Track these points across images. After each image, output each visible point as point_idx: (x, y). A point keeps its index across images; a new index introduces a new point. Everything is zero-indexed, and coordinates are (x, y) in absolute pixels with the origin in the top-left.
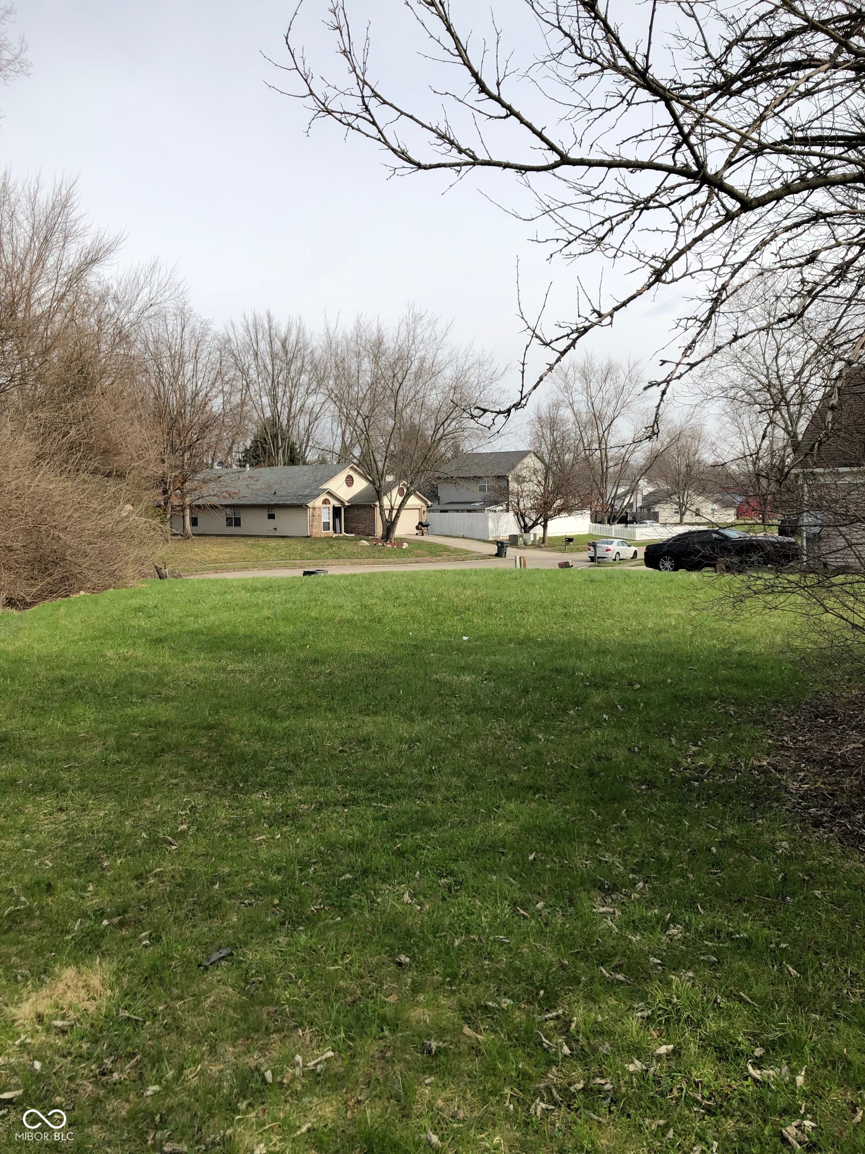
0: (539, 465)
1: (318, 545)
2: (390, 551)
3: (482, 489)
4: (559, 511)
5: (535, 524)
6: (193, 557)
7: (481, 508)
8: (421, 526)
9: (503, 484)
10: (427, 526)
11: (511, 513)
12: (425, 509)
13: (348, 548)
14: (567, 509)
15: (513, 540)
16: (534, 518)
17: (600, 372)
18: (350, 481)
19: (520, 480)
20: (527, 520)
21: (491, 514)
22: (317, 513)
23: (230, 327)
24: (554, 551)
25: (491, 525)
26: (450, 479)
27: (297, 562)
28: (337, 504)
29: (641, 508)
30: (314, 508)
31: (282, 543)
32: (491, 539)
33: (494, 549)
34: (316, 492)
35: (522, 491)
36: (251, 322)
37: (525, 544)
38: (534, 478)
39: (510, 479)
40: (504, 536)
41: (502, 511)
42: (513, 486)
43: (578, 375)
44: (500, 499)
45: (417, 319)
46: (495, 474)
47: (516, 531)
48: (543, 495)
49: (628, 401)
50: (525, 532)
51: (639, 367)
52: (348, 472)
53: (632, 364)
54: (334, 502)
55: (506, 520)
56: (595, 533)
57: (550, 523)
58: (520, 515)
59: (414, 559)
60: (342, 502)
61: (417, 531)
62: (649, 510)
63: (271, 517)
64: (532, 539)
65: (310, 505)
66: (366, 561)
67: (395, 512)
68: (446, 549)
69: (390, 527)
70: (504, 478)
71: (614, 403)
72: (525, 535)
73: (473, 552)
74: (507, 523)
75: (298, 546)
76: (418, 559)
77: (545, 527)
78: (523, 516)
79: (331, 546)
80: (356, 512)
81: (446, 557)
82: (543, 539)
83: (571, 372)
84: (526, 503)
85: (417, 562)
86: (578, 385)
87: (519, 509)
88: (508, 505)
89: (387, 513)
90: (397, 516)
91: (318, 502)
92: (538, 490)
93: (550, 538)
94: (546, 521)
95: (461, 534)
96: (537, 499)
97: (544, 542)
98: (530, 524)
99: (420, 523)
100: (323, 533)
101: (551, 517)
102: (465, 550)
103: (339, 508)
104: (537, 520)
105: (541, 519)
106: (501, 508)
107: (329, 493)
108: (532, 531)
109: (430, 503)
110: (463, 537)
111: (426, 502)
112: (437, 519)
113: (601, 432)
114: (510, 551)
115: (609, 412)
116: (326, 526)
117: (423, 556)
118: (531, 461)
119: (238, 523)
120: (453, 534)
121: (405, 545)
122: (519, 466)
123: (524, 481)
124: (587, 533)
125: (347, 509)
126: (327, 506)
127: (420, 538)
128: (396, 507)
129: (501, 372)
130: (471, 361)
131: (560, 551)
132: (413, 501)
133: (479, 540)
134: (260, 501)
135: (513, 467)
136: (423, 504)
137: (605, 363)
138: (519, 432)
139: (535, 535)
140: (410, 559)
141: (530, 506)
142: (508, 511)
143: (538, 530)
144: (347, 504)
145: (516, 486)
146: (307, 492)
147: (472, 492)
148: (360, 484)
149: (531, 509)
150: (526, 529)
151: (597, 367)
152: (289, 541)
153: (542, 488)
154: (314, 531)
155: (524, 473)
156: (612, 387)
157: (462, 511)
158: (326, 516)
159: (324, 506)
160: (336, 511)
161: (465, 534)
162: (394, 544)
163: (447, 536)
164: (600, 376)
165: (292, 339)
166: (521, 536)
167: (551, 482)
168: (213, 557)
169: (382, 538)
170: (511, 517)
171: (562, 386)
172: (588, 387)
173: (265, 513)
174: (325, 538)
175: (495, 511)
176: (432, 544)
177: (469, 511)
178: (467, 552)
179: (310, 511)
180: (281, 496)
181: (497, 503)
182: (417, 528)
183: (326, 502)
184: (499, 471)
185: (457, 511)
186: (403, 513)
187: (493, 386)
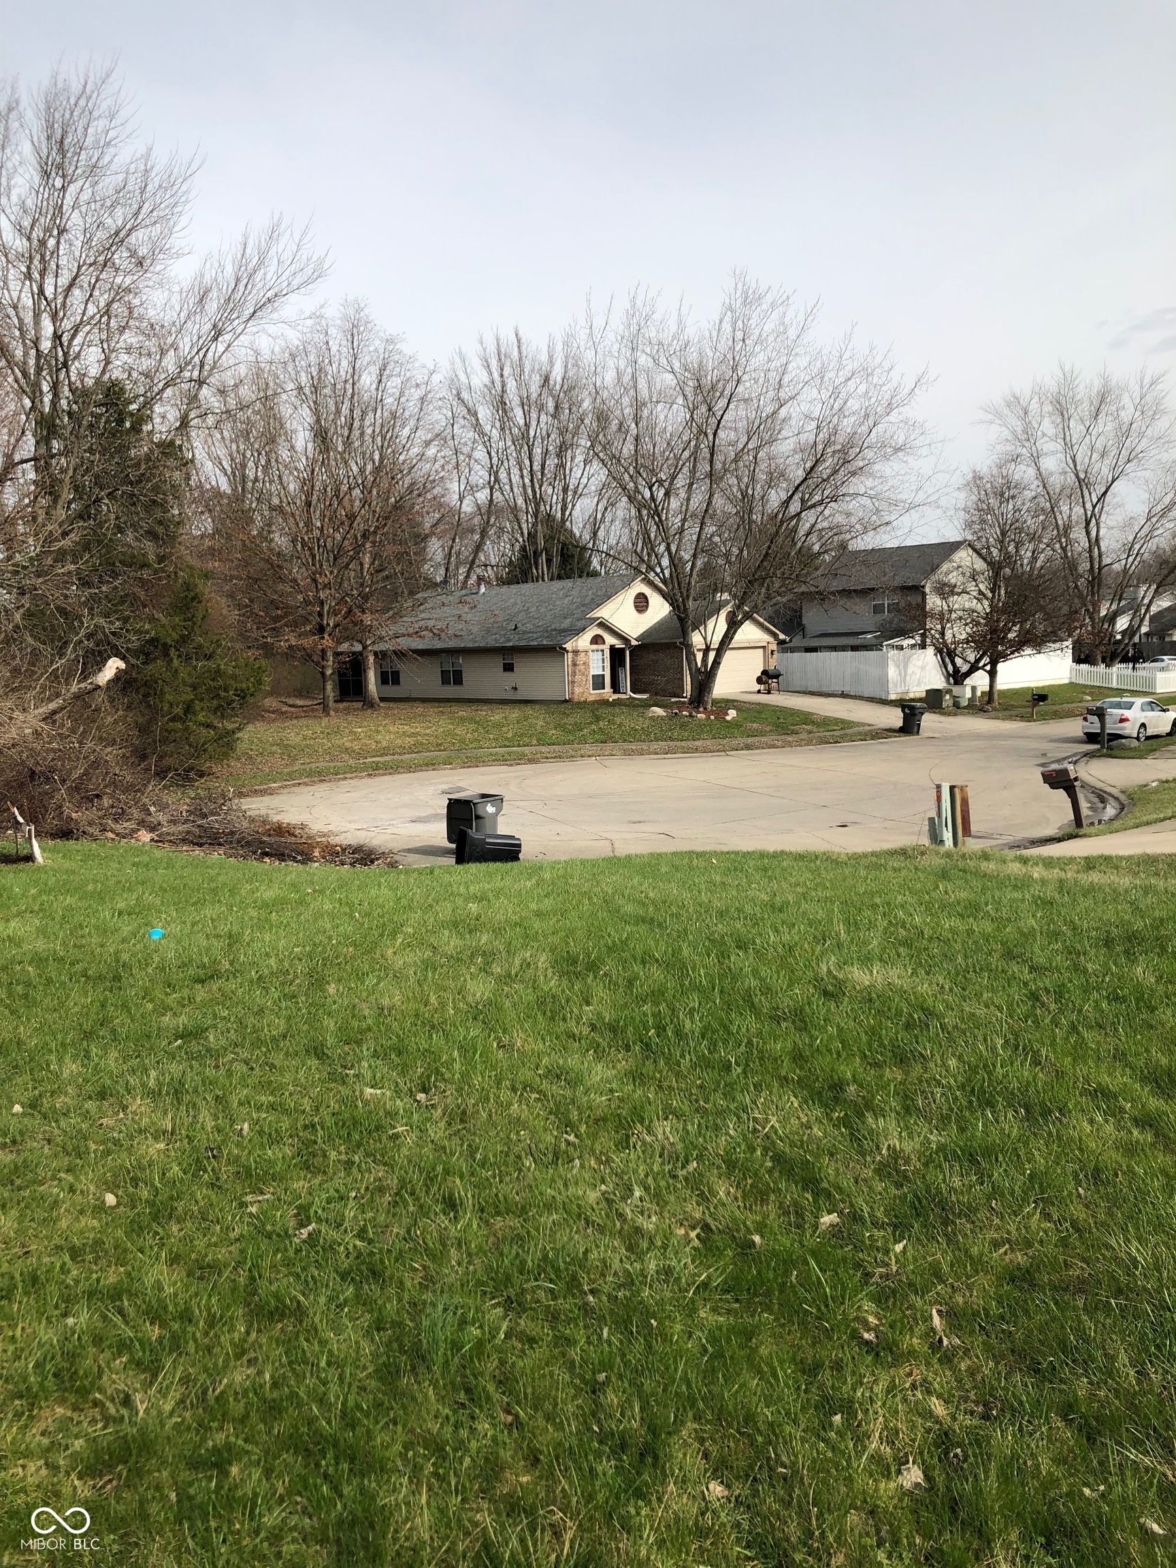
0: (980, 565)
1: (576, 717)
2: (701, 725)
3: (878, 609)
4: (1018, 646)
5: (974, 668)
6: (348, 745)
7: (875, 641)
8: (767, 677)
9: (914, 599)
10: (777, 676)
11: (930, 651)
12: (774, 647)
13: (627, 723)
14: (1034, 641)
15: (934, 700)
16: (972, 658)
17: (1086, 404)
18: (641, 603)
19: (946, 590)
20: (958, 661)
21: (893, 653)
22: (581, 658)
23: (458, 360)
24: (1010, 718)
25: (892, 672)
26: (821, 597)
27: (526, 750)
28: (619, 644)
29: (1147, 634)
30: (576, 652)
31: (515, 714)
32: (893, 697)
33: (895, 718)
34: (579, 624)
35: (950, 611)
36: (492, 349)
37: (956, 705)
38: (971, 587)
39: (927, 590)
40: (917, 690)
41: (913, 646)
42: (934, 602)
43: (1048, 408)
44: (909, 626)
45: (750, 299)
46: (898, 581)
47: (937, 681)
48: (988, 617)
49: (1139, 449)
50: (956, 683)
51: (1159, 387)
52: (639, 587)
53: (1147, 381)
54: (610, 640)
55: (920, 663)
56: (1081, 681)
57: (1001, 667)
58: (946, 653)
59: (741, 741)
60: (625, 640)
61: (757, 687)
62: (1162, 638)
63: (509, 668)
64: (969, 694)
65: (568, 646)
66: (655, 746)
67: (712, 655)
68: (807, 718)
69: (705, 679)
70: (918, 589)
71: (1114, 452)
72: (956, 690)
73: (858, 724)
74: (923, 668)
75: (538, 719)
76: (750, 740)
77: (992, 674)
78: (951, 655)
79: (598, 719)
80: (652, 656)
81: (804, 736)
82: (990, 694)
83: (1034, 406)
84: (957, 632)
85: (748, 747)
86: (1048, 427)
87: (945, 642)
88: (924, 636)
89: (699, 656)
90: (717, 663)
91: (583, 641)
92: (979, 607)
93: (1002, 693)
94: (994, 663)
95: (838, 689)
96: (978, 624)
97: (990, 701)
98: (965, 668)
99: (765, 672)
100: (593, 695)
101: (1004, 657)
102: (843, 721)
103: (622, 651)
104: (978, 661)
105: (986, 660)
106: (912, 642)
107: (603, 625)
108: (967, 681)
109: (782, 636)
110: (844, 695)
111: (775, 635)
112: (799, 664)
113: (1089, 506)
114: (929, 721)
115: (1103, 470)
116: (598, 682)
117: (762, 734)
118: (964, 557)
119: (458, 679)
120: (825, 689)
121: (732, 714)
122: (945, 567)
123: (953, 593)
124: (1067, 681)
125: (635, 651)
126: (600, 647)
127: (764, 698)
128: (715, 645)
129: (907, 390)
130: (849, 368)
131: (1023, 718)
132: (749, 632)
133: (871, 700)
134: (491, 642)
135: (934, 568)
136: (771, 639)
137: (1097, 385)
138: (943, 502)
139: (974, 689)
140: (735, 742)
141: (964, 636)
142: (923, 646)
143: (980, 680)
144: (634, 643)
145: (939, 602)
146: (566, 623)
147: (861, 615)
148: (659, 609)
149: (967, 642)
150: (958, 678)
151: (1081, 392)
152: (529, 710)
153: (986, 603)
154: (577, 690)
155: (953, 578)
156: (1110, 426)
157: (843, 648)
158: (598, 664)
159: (595, 647)
160: (616, 656)
161: (847, 689)
162: (712, 712)
163: (812, 694)
164: (1085, 409)
165: (557, 375)
166: (949, 691)
167: (1003, 592)
168: (384, 744)
169: (691, 702)
170: (929, 657)
171: (1019, 430)
172: (1066, 428)
173: (499, 662)
174: (594, 702)
175: (901, 648)
176: (784, 710)
177: (854, 648)
178: (845, 724)
179: (569, 658)
180: (525, 632)
181: (903, 633)
182: (759, 680)
183: (597, 640)
184: (906, 577)
185: (834, 648)
186: (729, 657)
187: (893, 417)
